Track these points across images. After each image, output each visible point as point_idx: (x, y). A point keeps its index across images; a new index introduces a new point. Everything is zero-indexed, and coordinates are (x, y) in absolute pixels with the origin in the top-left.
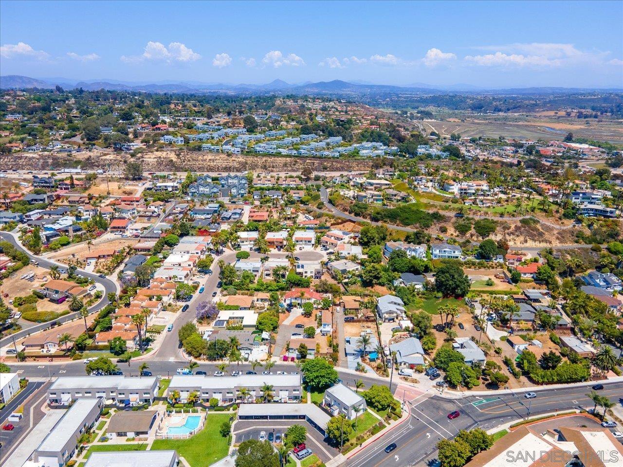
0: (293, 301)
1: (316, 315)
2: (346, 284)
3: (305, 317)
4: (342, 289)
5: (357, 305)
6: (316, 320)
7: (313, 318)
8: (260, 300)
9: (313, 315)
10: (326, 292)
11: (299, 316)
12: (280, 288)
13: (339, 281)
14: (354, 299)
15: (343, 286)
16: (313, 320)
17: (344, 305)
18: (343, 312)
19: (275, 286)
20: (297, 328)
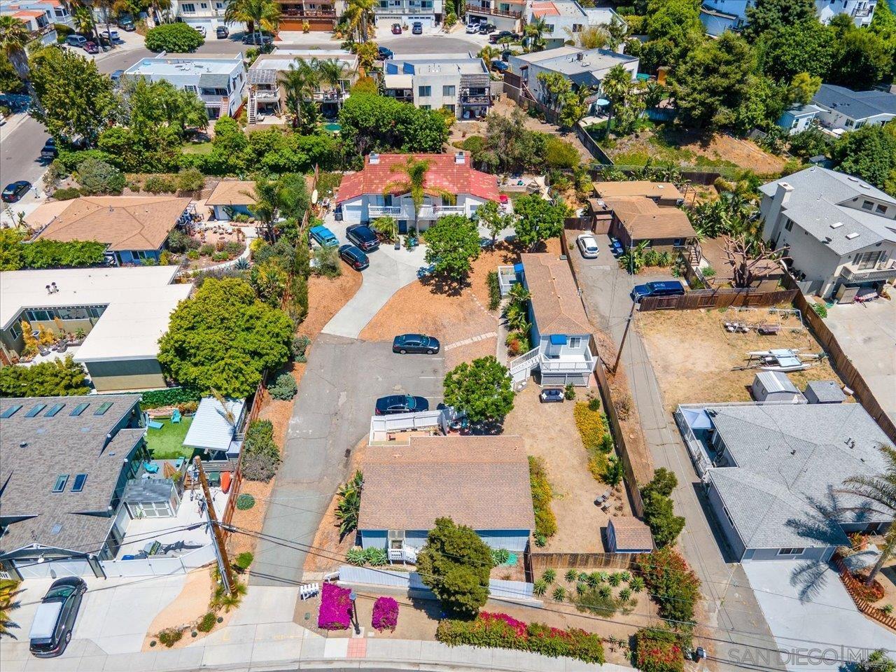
0: (376, 212)
1: (493, 281)
2: (599, 133)
3: (438, 290)
4: (585, 157)
5: (676, 223)
6: (494, 306)
7: (477, 294)
8: (221, 214)
9: (478, 278)
10: (516, 168)
11: (410, 285)
12: (315, 156)
13: (569, 120)
14: (649, 195)
15: (585, 142)
16: (482, 308)
17: (616, 221)
18: (616, 257)
19: (295, 152)
20: (402, 357)
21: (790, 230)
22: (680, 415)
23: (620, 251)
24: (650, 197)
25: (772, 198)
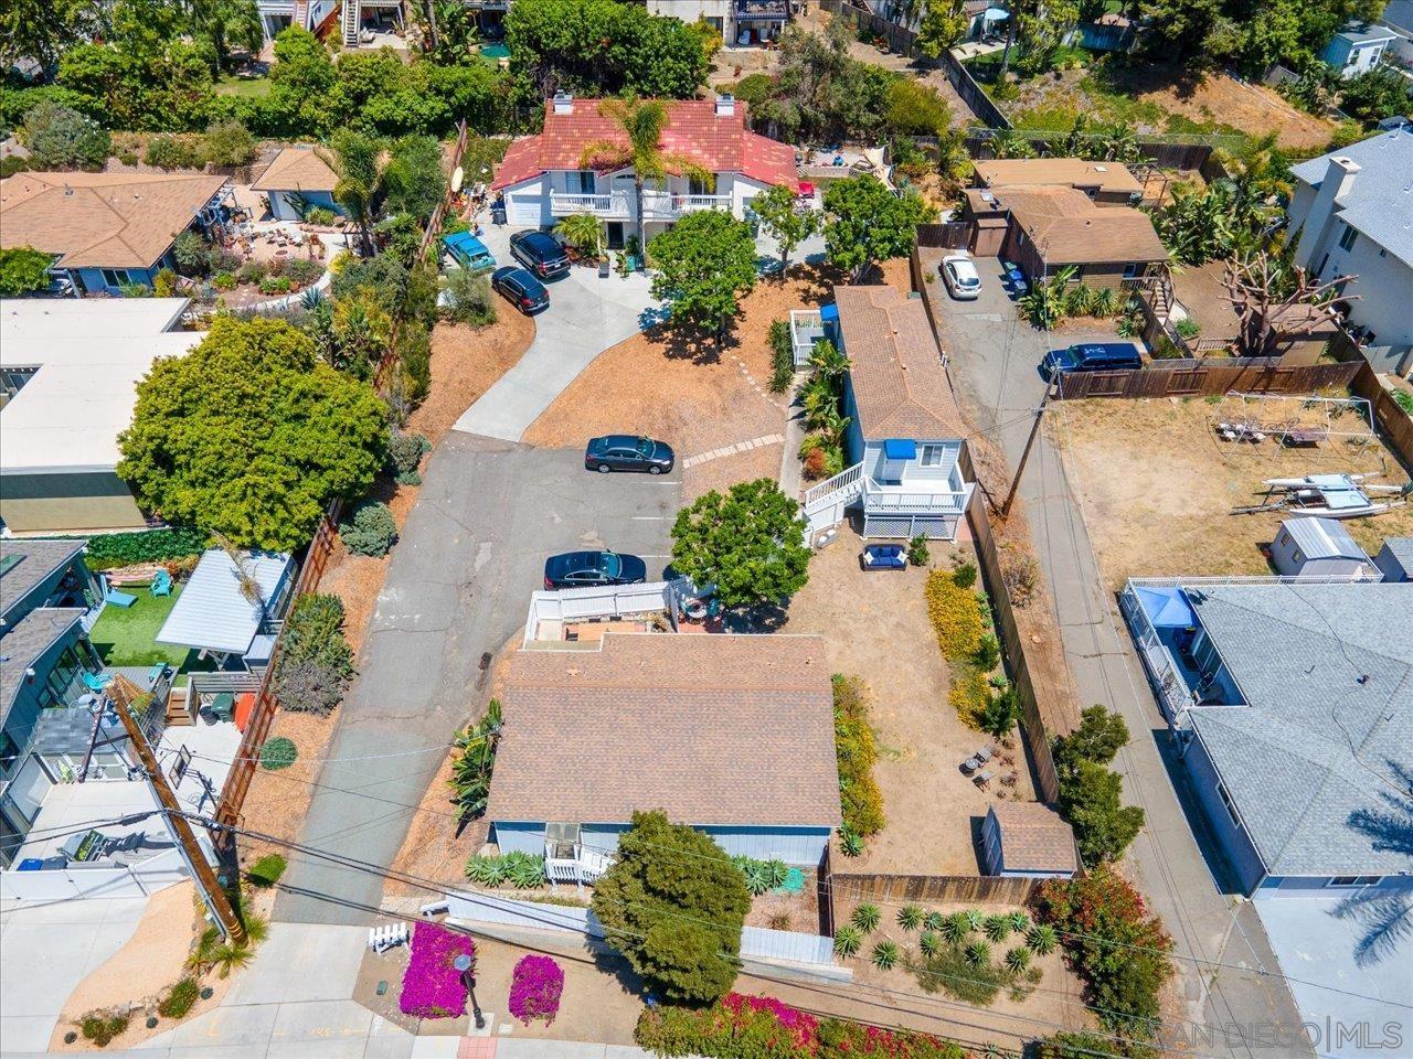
0: (566, 204)
1: (780, 338)
2: (989, 71)
3: (677, 351)
4: (959, 116)
5: (1131, 236)
6: (779, 385)
7: (748, 362)
8: (284, 208)
9: (751, 333)
10: (834, 132)
11: (623, 343)
12: (461, 106)
13: (933, 44)
14: (1077, 183)
15: (962, 86)
16: (758, 389)
17: (1014, 229)
18: (1013, 298)
19: (423, 95)
20: (604, 480)
21: (1349, 249)
22: (1131, 598)
23: (1021, 286)
24: (1079, 188)
25: (1317, 187)
